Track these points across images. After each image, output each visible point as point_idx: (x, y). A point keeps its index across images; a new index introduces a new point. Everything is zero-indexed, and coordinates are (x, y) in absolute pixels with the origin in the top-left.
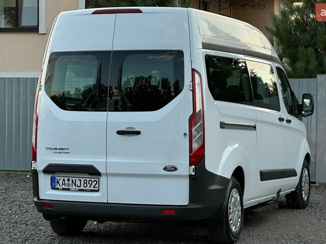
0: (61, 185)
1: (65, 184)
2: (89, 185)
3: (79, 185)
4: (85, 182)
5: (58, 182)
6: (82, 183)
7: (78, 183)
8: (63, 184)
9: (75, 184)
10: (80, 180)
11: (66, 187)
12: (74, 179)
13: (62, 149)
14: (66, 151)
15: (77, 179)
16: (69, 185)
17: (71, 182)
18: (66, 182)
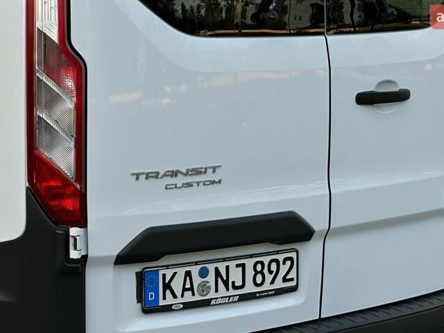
0: (178, 293)
1: (192, 289)
2: (269, 278)
3: (238, 283)
4: (259, 268)
5: (167, 286)
6: (250, 273)
7: (235, 275)
8: (184, 289)
9: (226, 283)
10: (243, 266)
11: (198, 298)
12: (222, 267)
13: (197, 172)
14: (209, 176)
15: (232, 264)
16: (204, 288)
17: (211, 278)
18: (197, 280)
